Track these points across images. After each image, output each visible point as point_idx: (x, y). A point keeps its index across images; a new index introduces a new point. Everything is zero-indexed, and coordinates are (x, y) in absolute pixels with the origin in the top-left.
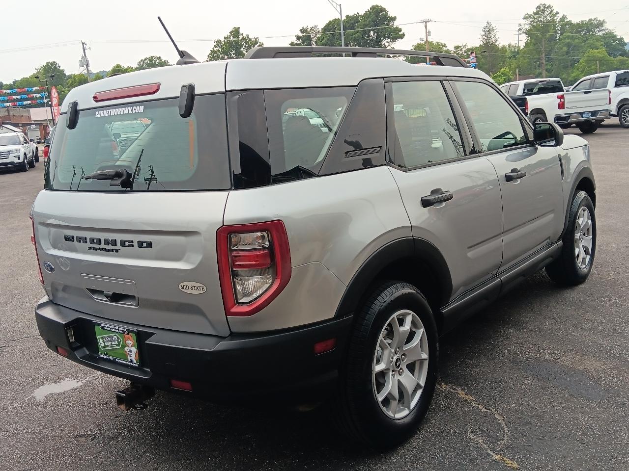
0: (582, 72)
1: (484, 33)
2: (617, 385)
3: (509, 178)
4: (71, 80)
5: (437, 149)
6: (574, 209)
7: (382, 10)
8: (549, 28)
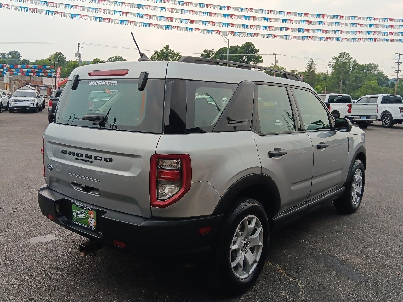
0: (363, 93)
1: (308, 65)
2: (370, 274)
3: (318, 147)
4: (69, 64)
5: (278, 126)
6: (353, 170)
7: (252, 45)
8: (346, 66)
